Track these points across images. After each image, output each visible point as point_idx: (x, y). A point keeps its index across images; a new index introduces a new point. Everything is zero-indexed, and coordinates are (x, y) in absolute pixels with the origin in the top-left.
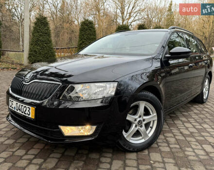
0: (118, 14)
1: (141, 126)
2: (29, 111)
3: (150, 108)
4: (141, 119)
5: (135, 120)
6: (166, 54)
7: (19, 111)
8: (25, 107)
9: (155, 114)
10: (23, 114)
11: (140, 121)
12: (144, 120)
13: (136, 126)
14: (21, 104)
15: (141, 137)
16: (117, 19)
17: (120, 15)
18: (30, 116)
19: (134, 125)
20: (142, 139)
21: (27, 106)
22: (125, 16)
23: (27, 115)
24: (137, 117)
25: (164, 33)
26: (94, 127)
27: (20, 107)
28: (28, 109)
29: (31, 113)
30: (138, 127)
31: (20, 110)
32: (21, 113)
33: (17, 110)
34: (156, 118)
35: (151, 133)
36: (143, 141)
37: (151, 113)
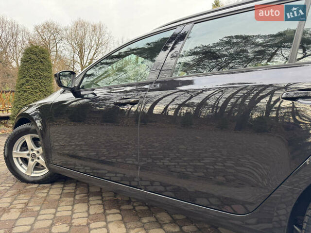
0: (75, 59)
16: (74, 64)
17: (79, 60)
22: (85, 62)
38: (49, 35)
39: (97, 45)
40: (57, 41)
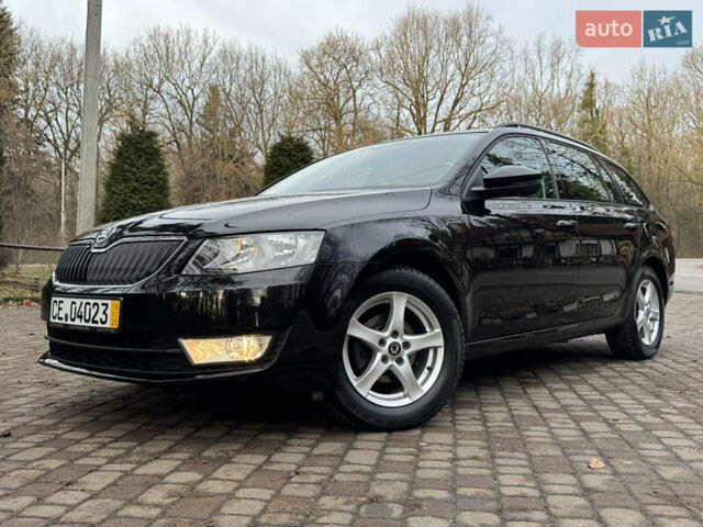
1: (400, 361)
2: (104, 313)
3: (424, 312)
4: (399, 341)
5: (382, 342)
6: (474, 185)
7: (77, 322)
8: (95, 304)
9: (438, 330)
10: (90, 324)
11: (393, 346)
12: (406, 345)
13: (384, 359)
14: (85, 301)
15: (401, 394)
18: (107, 325)
19: (379, 356)
20: (405, 397)
21: (100, 302)
23: (100, 325)
24: (386, 334)
25: (478, 136)
26: (267, 340)
27: (82, 309)
28: (102, 308)
29: (108, 316)
30: (389, 363)
31: (80, 317)
32: (83, 323)
33: (73, 320)
34: (440, 342)
35: (428, 382)
36: (407, 401)
37: (428, 330)
38: (335, 71)
39: (463, 75)
40: (355, 84)
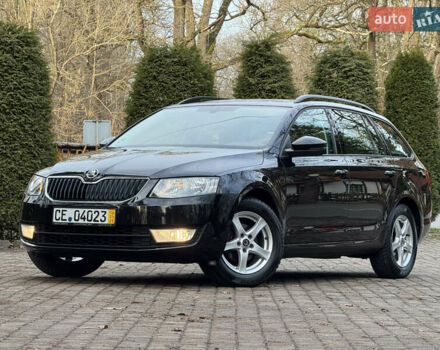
2: (103, 216)
7: (80, 221)
8: (96, 212)
10: (92, 222)
18: (106, 223)
21: (100, 210)
23: (100, 223)
26: (194, 232)
27: (85, 214)
28: (101, 214)
29: (107, 218)
31: (84, 219)
32: (86, 222)
